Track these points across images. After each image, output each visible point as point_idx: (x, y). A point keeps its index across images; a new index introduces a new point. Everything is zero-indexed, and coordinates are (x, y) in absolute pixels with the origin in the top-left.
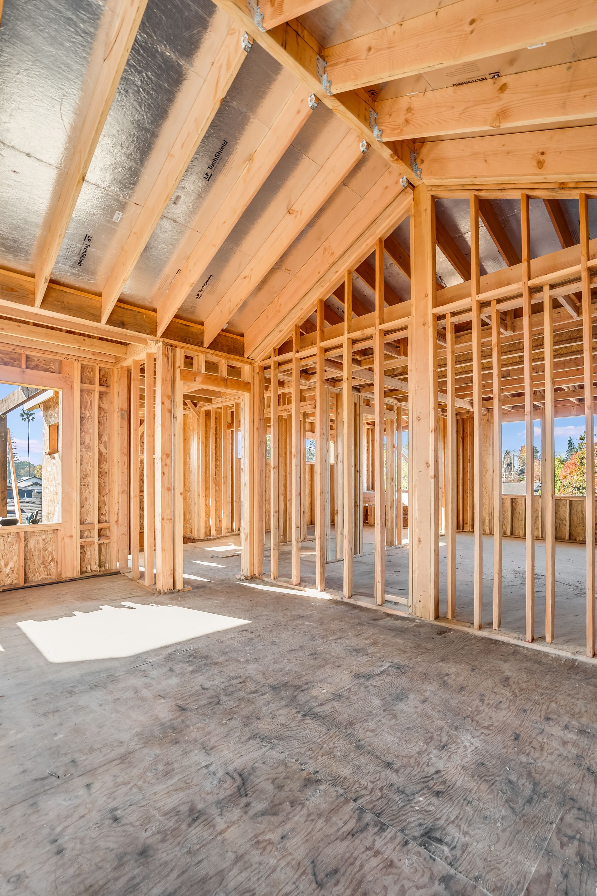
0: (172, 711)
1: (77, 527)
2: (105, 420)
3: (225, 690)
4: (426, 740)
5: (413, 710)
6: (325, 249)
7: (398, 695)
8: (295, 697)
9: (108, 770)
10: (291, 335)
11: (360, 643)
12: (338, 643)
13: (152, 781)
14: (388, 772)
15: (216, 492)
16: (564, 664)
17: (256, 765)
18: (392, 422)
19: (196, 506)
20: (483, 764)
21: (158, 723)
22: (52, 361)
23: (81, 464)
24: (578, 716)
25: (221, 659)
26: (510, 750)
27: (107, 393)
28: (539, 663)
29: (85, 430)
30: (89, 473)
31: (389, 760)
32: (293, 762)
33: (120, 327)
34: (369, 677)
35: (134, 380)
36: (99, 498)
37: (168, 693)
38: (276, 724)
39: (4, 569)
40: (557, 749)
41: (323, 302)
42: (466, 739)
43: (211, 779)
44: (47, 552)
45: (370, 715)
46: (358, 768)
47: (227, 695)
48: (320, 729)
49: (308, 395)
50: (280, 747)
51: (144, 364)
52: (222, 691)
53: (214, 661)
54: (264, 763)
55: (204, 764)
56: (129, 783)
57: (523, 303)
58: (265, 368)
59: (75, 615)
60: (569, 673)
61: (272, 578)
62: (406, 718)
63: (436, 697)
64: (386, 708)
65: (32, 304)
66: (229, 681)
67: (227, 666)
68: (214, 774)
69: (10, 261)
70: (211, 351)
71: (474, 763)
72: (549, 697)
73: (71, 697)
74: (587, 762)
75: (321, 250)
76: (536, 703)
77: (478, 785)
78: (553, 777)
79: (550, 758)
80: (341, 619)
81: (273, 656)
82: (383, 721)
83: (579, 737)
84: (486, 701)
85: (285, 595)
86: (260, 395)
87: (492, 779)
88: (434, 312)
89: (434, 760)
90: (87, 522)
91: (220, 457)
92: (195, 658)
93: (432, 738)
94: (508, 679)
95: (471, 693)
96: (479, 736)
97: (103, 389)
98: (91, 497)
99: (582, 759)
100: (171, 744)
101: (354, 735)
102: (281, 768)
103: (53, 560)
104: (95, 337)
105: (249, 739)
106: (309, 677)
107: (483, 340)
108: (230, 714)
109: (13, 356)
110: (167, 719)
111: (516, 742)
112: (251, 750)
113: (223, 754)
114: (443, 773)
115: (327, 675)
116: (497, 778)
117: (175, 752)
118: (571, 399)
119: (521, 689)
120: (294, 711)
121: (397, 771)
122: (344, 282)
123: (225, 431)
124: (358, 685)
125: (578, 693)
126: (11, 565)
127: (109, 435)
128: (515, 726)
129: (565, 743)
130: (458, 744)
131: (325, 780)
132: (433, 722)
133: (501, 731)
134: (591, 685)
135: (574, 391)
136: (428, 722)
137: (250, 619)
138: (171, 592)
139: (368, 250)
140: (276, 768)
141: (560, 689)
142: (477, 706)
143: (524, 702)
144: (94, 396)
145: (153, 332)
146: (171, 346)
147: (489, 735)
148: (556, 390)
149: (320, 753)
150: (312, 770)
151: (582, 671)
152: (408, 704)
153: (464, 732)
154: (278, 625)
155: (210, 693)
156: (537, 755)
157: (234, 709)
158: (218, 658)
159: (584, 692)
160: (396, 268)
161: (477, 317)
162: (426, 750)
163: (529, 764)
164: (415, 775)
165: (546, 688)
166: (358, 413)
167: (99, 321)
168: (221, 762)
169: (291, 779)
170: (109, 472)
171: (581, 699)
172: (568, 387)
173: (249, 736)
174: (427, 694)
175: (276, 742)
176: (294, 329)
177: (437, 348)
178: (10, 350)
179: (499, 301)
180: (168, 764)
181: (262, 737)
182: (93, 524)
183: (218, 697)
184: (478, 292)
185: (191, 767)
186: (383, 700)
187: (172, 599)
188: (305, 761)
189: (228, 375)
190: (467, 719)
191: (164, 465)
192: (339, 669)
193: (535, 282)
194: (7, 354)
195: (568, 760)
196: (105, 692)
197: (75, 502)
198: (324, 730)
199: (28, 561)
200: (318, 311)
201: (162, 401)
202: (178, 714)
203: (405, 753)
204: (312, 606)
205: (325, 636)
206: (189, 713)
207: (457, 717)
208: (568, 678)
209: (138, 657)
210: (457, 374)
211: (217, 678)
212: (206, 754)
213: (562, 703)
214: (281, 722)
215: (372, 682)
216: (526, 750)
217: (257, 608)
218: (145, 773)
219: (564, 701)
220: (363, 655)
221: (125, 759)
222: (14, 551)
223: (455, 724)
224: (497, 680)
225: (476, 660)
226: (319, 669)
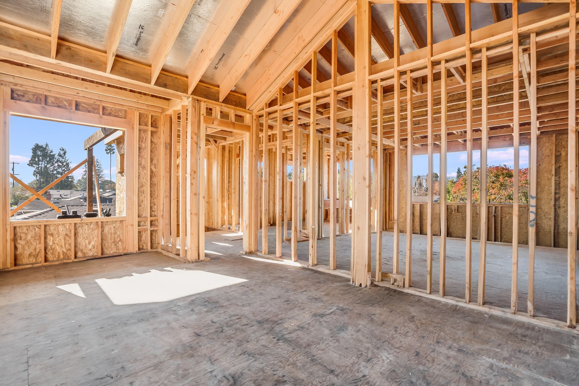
0: (191, 337)
1: (136, 219)
2: (155, 149)
3: (227, 323)
4: (357, 356)
5: (350, 337)
6: (299, 38)
7: (341, 327)
8: (273, 328)
9: (145, 373)
10: (276, 95)
11: (318, 294)
12: (303, 294)
13: (174, 381)
14: (331, 376)
15: (229, 199)
16: (450, 308)
17: (244, 371)
18: (343, 153)
19: (216, 207)
20: (394, 371)
21: (181, 344)
22: (120, 110)
23: (139, 178)
24: (458, 340)
25: (226, 304)
26: (413, 362)
27: (156, 132)
28: (434, 307)
29: (142, 156)
30: (144, 184)
31: (333, 368)
32: (268, 370)
33: (163, 87)
34: (322, 316)
35: (174, 123)
36: (151, 200)
37: (189, 325)
38: (259, 345)
39: (88, 246)
40: (443, 362)
41: (298, 73)
42: (384, 355)
43: (213, 380)
44: (116, 235)
45: (321, 340)
46: (311, 373)
47: (228, 326)
48: (288, 348)
49: (288, 135)
50: (261, 360)
51: (180, 113)
52: (224, 324)
53: (221, 305)
54: (249, 370)
55: (209, 370)
56: (158, 382)
57: (427, 72)
58: (260, 117)
59: (133, 275)
60: (453, 314)
61: (263, 253)
62: (345, 342)
63: (366, 328)
64: (333, 335)
65: (105, 71)
66: (230, 317)
67: (229, 308)
68: (216, 376)
69: (90, 41)
70: (224, 105)
71: (388, 370)
72: (439, 328)
73: (125, 327)
74: (462, 370)
75: (297, 38)
76: (431, 332)
77: (391, 384)
78: (439, 379)
79: (438, 367)
80: (306, 279)
81: (260, 302)
82: (330, 343)
83: (458, 354)
84: (399, 331)
85: (271, 264)
86: (256, 134)
87: (400, 381)
88: (370, 78)
89: (362, 368)
90: (143, 216)
91: (232, 175)
92: (209, 303)
93: (361, 354)
94: (413, 317)
95: (389, 326)
96: (393, 353)
97: (153, 129)
98: (146, 199)
99: (459, 367)
100: (188, 357)
101: (310, 353)
102: (261, 373)
103: (120, 240)
104: (148, 95)
105: (241, 355)
106: (283, 316)
107: (401, 98)
108: (229, 338)
109: (94, 106)
110: (187, 341)
111: (417, 357)
112: (241, 361)
113: (222, 364)
114: (368, 377)
115: (295, 314)
116: (403, 380)
117: (191, 362)
118: (459, 140)
119: (422, 324)
120: (272, 337)
121: (337, 376)
122: (311, 60)
123: (235, 159)
124: (315, 321)
125: (459, 326)
126: (93, 243)
127: (158, 160)
128: (416, 347)
129: (448, 357)
130: (378, 358)
131: (289, 381)
132: (363, 344)
133: (407, 350)
134: (467, 321)
135: (461, 135)
136: (360, 344)
137: (247, 279)
138: (196, 262)
139: (327, 38)
140: (257, 373)
141: (447, 324)
142: (393, 334)
143: (423, 332)
144: (148, 134)
145: (185, 91)
146: (198, 100)
147: (399, 352)
148: (449, 134)
149: (287, 364)
150: (280, 375)
151: (462, 313)
152: (347, 333)
153: (383, 351)
154: (265, 282)
155: (217, 325)
156: (430, 365)
157: (232, 335)
158: (224, 303)
159: (462, 326)
160: (346, 52)
161: (398, 81)
162: (357, 362)
163: (425, 371)
164: (349, 378)
165: (438, 323)
166: (321, 147)
167: (150, 83)
168: (221, 369)
169: (267, 381)
170: (157, 183)
171: (460, 329)
172: (457, 132)
173: (240, 353)
174: (360, 327)
175: (259, 356)
176: (279, 90)
177: (371, 103)
178: (92, 102)
179: (412, 71)
180: (185, 370)
181: (249, 353)
182: (147, 217)
183: (222, 328)
184: (399, 65)
185: (201, 372)
186: (331, 330)
187: (197, 266)
188: (277, 369)
189: (235, 121)
190: (386, 342)
191: (192, 178)
192: (303, 311)
193: (436, 58)
194: (90, 105)
195: (450, 369)
196: (148, 323)
197: (134, 203)
198: (290, 349)
199: (104, 241)
200: (294, 79)
201: (191, 136)
202: (195, 338)
203: (343, 364)
204: (288, 271)
205: (296, 290)
206: (202, 338)
207: (379, 341)
208: (452, 317)
209: (171, 302)
210: (384, 122)
211: (222, 316)
212: (211, 364)
213: (448, 332)
214: (262, 344)
215: (324, 319)
216: (423, 362)
217: (252, 272)
218: (170, 375)
219: (449, 331)
220: (320, 302)
221: (157, 367)
222: (94, 234)
223: (377, 346)
224: (406, 318)
225: (393, 305)
226: (290, 310)
